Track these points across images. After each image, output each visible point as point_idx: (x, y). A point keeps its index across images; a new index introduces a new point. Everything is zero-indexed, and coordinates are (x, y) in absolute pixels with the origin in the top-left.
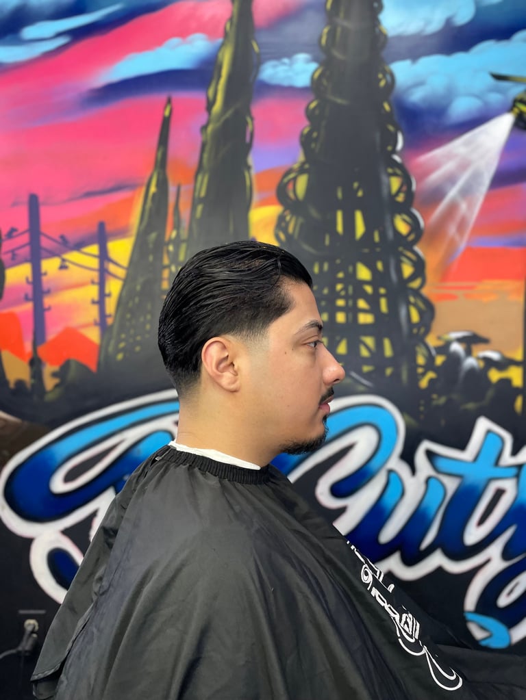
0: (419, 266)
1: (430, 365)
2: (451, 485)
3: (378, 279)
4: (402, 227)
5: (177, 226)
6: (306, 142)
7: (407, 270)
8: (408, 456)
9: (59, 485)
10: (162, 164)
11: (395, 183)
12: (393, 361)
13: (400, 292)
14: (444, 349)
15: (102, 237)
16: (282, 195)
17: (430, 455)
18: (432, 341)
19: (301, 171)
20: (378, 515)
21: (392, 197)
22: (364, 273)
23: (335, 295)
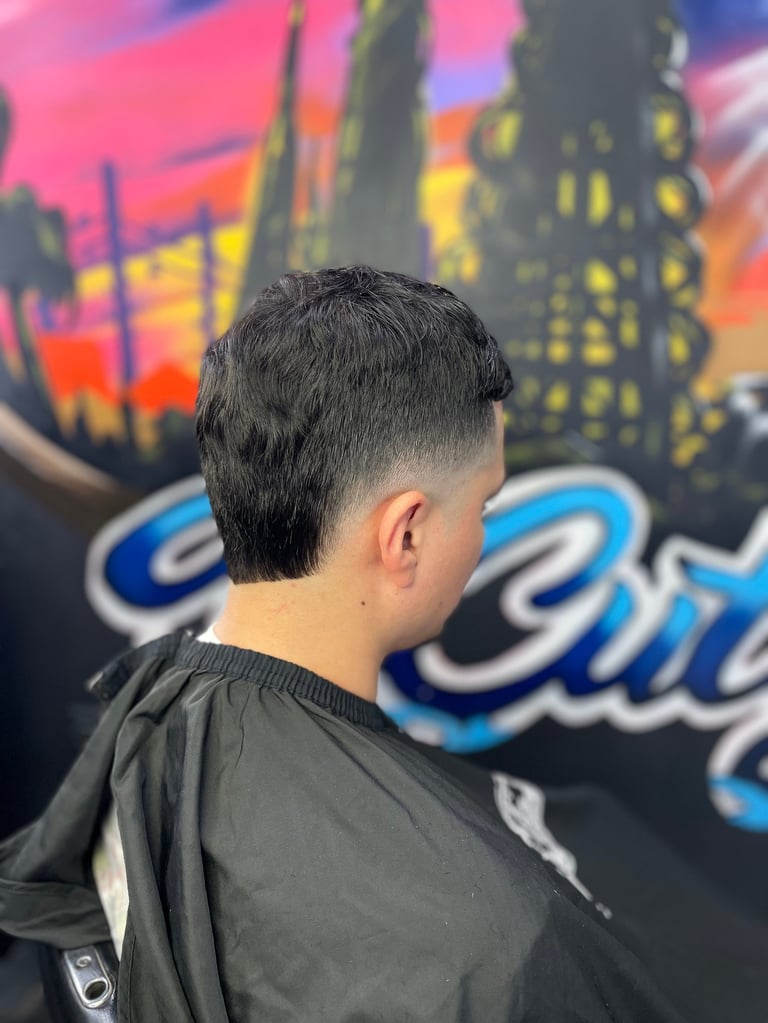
0: (695, 268)
1: (696, 427)
3: (625, 289)
4: (671, 199)
6: (519, 56)
7: (674, 273)
8: (648, 559)
11: (665, 125)
13: (657, 310)
14: (722, 404)
15: (204, 223)
16: (476, 150)
18: (704, 389)
19: (509, 106)
22: (600, 279)
23: (550, 315)
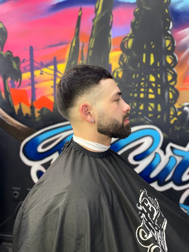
0: (175, 76)
1: (175, 115)
2: (179, 159)
3: (158, 81)
4: (169, 61)
5: (82, 59)
6: (133, 25)
7: (170, 78)
8: (163, 148)
9: (40, 149)
10: (77, 35)
11: (168, 43)
12: (161, 113)
13: (166, 86)
14: (181, 109)
15: (55, 63)
16: (122, 47)
17: (172, 148)
18: (177, 106)
19: (131, 37)
20: (150, 168)
21: (166, 48)
22: (152, 79)
23: (140, 87)
